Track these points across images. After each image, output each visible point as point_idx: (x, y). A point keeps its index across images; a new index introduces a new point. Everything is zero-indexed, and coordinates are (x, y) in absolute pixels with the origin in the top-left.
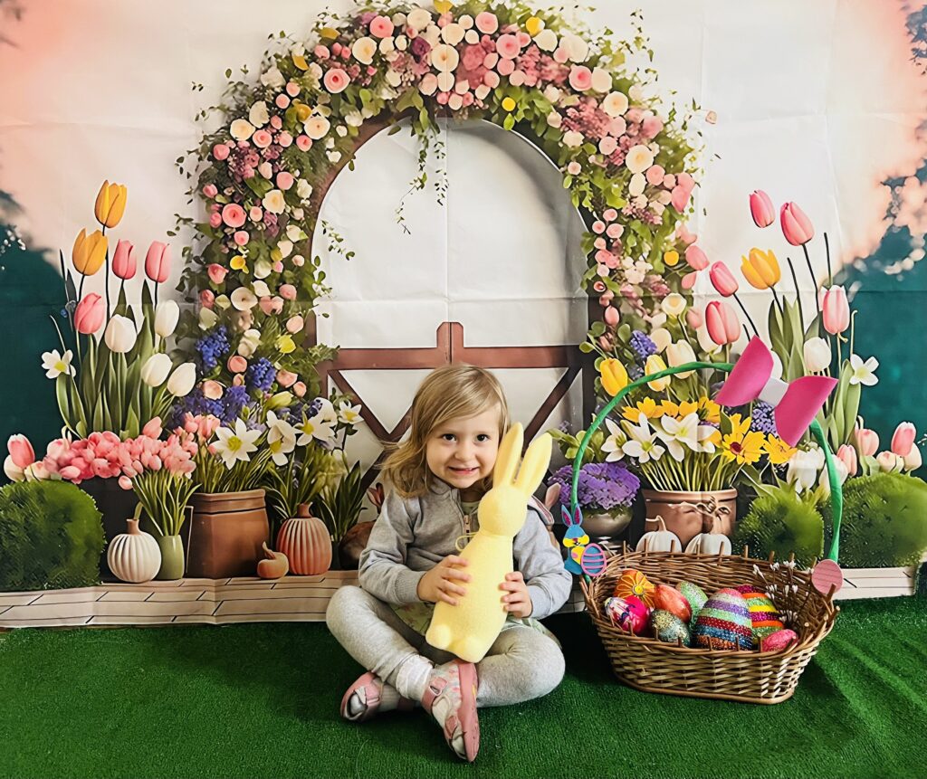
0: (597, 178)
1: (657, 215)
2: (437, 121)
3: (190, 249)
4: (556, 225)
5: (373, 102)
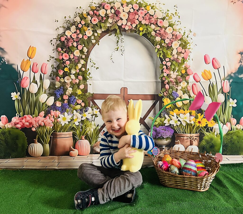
0: (164, 49)
1: (180, 60)
2: (122, 33)
3: (54, 65)
4: (153, 62)
5: (105, 27)
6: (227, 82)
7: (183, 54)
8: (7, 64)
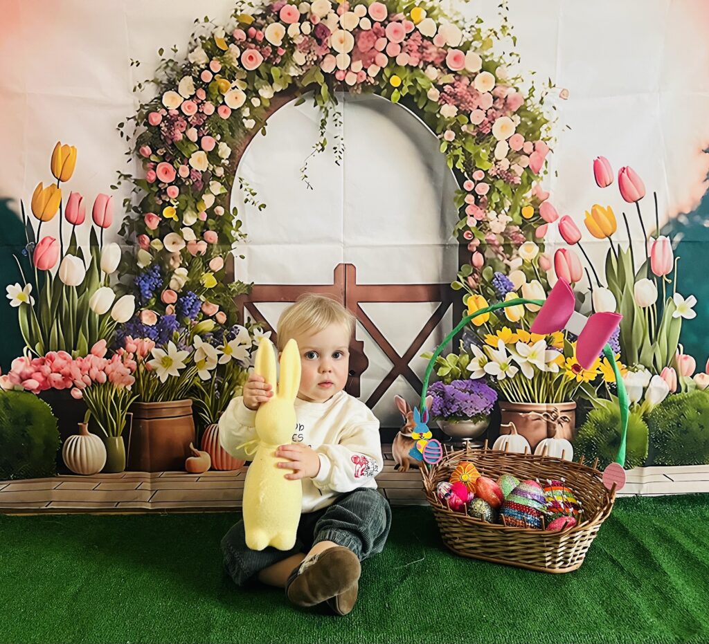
0: (468, 144)
1: (517, 176)
2: (336, 95)
3: (130, 200)
4: (433, 183)
5: (282, 78)
6: (664, 241)
7: (527, 157)
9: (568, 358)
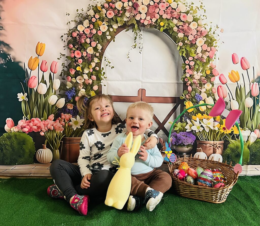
0: (187, 47)
1: (205, 59)
2: (140, 28)
3: (64, 64)
4: (174, 61)
5: (121, 21)
6: (256, 84)
7: (208, 53)
8: (13, 61)
9: (221, 125)
